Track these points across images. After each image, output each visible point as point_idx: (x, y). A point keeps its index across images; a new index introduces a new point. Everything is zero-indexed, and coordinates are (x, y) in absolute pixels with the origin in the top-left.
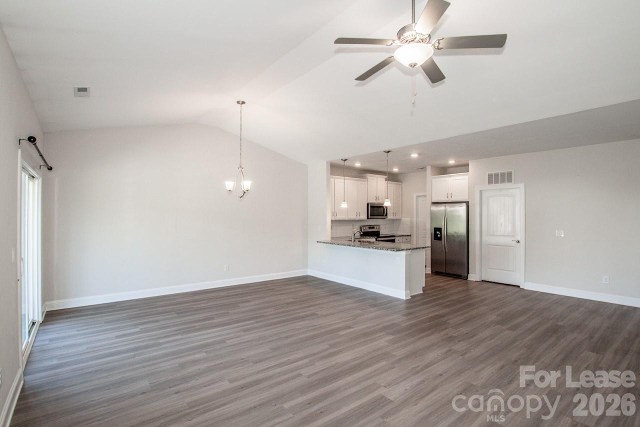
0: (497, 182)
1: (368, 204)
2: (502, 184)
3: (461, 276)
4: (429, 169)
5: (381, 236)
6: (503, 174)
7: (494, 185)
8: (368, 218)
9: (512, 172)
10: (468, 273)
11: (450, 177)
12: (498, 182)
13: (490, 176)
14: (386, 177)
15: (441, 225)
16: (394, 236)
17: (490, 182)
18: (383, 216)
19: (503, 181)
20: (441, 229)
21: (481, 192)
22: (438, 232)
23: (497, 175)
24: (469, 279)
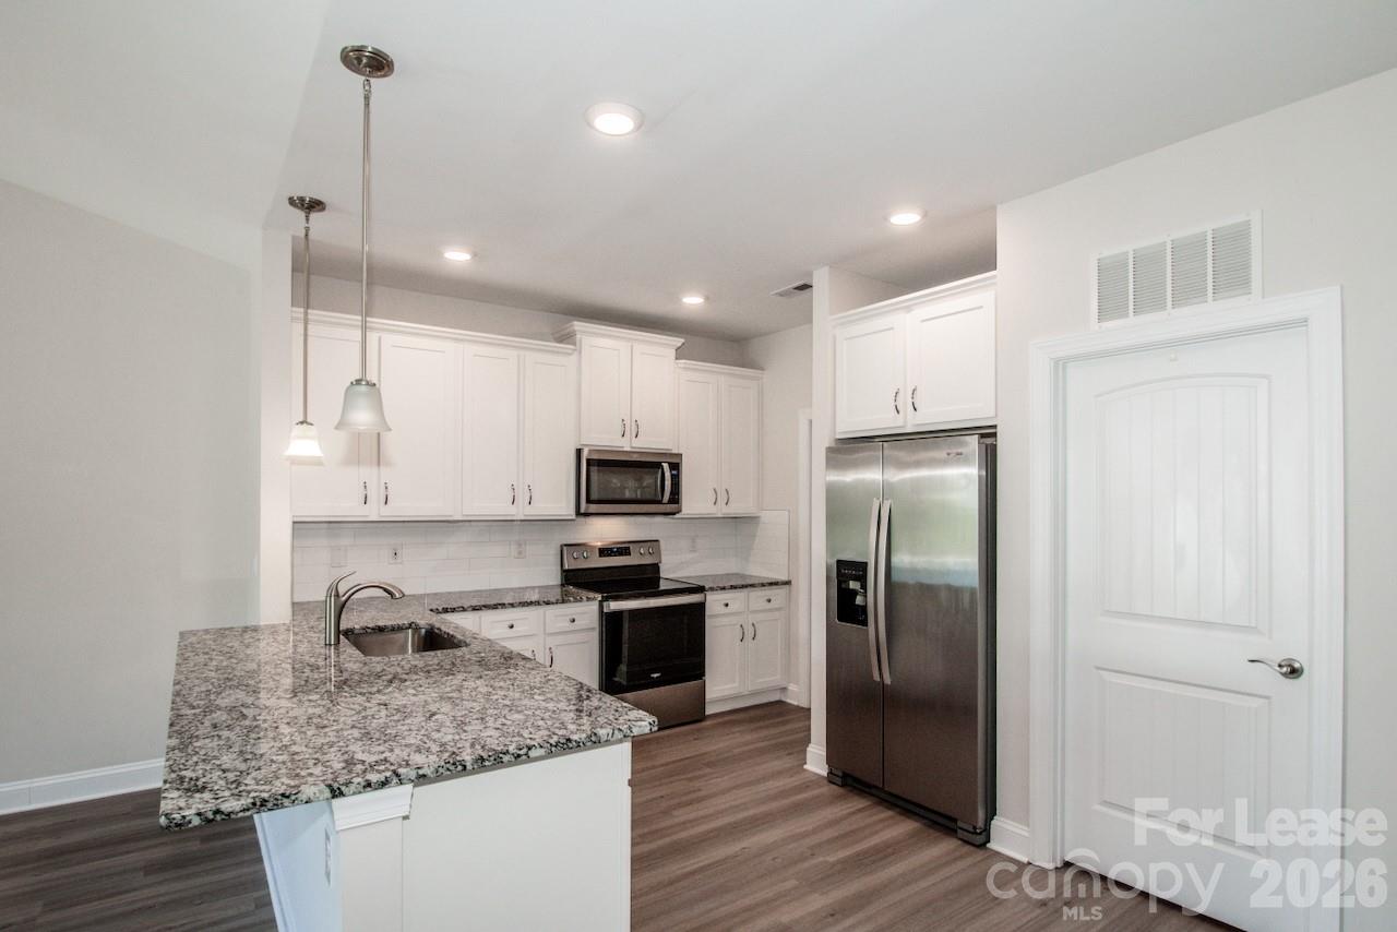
0: (1149, 300)
1: (579, 452)
2: (1185, 311)
3: (955, 820)
4: (821, 281)
5: (663, 586)
6: (1188, 250)
7: (1132, 320)
8: (578, 513)
9: (1248, 223)
10: (991, 812)
11: (908, 309)
12: (1157, 304)
13: (1109, 273)
14: (679, 341)
15: (865, 546)
16: (700, 589)
17: (1110, 306)
18: (660, 502)
19: (1189, 292)
20: (863, 566)
21: (1060, 366)
22: (853, 585)
23: (1147, 262)
24: (992, 845)
